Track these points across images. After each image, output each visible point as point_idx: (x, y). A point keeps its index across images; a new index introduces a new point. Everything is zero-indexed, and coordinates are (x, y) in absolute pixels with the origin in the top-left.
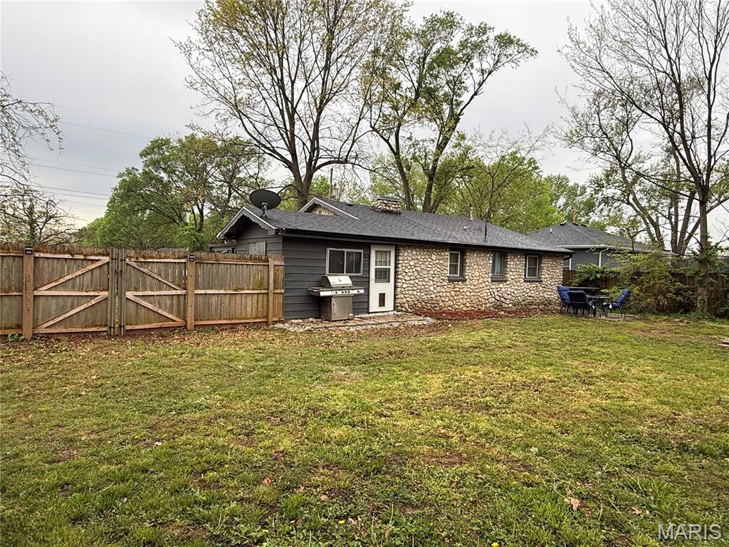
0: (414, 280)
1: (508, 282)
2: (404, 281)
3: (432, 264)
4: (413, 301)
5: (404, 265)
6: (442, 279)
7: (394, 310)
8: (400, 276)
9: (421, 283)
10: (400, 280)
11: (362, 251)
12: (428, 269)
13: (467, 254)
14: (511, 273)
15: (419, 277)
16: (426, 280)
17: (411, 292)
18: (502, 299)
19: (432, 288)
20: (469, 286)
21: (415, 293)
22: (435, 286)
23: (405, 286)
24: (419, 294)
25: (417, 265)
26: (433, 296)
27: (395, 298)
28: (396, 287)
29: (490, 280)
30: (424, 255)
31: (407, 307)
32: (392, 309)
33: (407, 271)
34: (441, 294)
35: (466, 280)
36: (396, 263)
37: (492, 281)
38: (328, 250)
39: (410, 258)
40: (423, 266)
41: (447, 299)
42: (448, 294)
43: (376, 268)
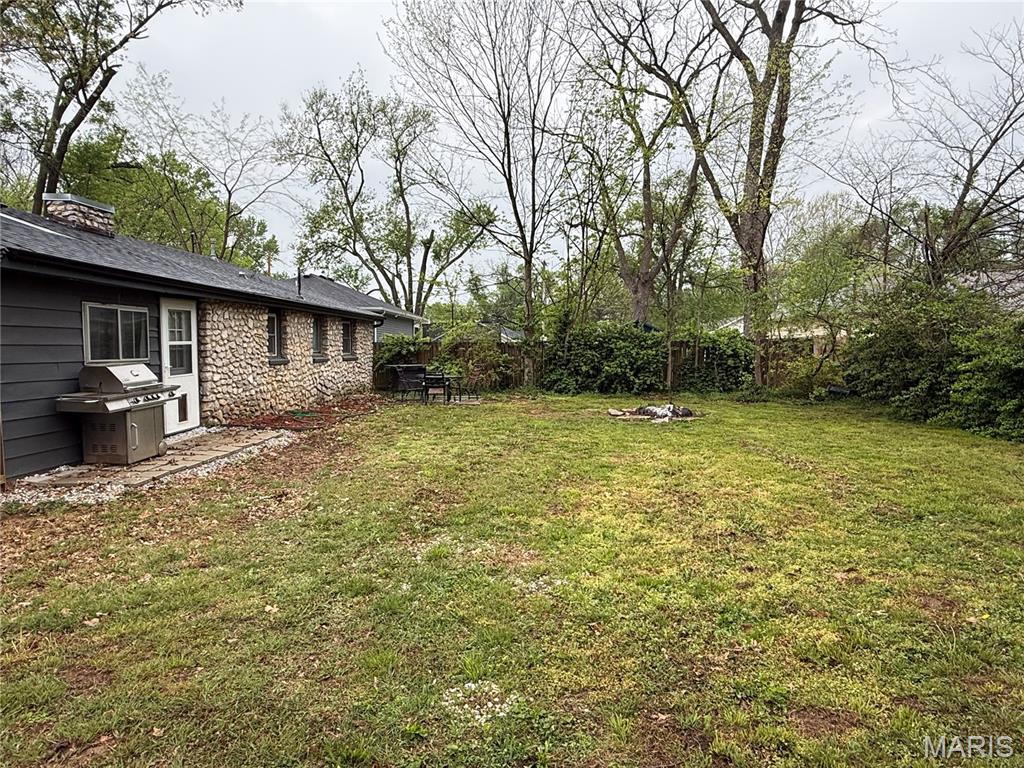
0: (227, 365)
1: (329, 363)
2: (215, 369)
3: (249, 335)
4: (229, 405)
5: (214, 338)
6: (262, 362)
7: (201, 425)
8: (209, 360)
9: (236, 371)
10: (209, 368)
11: (145, 310)
12: (245, 345)
13: (288, 318)
14: (331, 349)
15: (234, 359)
16: (243, 364)
17: (225, 389)
18: (324, 388)
19: (251, 379)
20: (291, 371)
21: (230, 389)
22: (255, 374)
23: (216, 377)
24: (235, 390)
25: (232, 338)
26: (253, 392)
27: (201, 402)
28: (201, 382)
29: (311, 359)
30: (239, 319)
31: (221, 415)
32: (198, 424)
33: (218, 349)
34: (262, 388)
35: (289, 362)
36: (199, 335)
37: (314, 361)
38: (87, 306)
39: (221, 327)
40: (239, 340)
41: (269, 396)
42: (270, 387)
43: (170, 346)
